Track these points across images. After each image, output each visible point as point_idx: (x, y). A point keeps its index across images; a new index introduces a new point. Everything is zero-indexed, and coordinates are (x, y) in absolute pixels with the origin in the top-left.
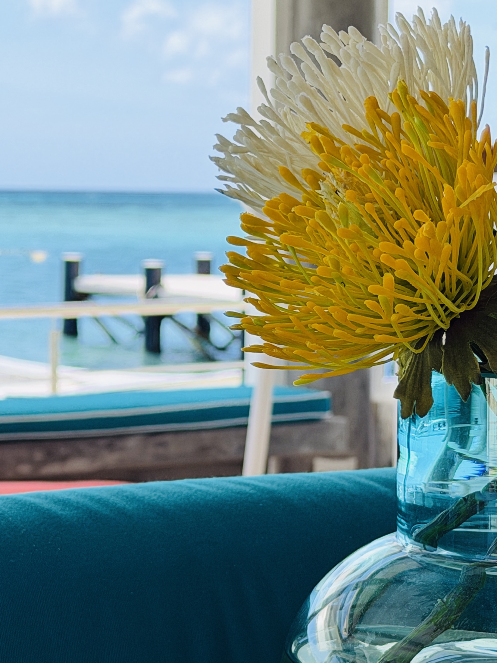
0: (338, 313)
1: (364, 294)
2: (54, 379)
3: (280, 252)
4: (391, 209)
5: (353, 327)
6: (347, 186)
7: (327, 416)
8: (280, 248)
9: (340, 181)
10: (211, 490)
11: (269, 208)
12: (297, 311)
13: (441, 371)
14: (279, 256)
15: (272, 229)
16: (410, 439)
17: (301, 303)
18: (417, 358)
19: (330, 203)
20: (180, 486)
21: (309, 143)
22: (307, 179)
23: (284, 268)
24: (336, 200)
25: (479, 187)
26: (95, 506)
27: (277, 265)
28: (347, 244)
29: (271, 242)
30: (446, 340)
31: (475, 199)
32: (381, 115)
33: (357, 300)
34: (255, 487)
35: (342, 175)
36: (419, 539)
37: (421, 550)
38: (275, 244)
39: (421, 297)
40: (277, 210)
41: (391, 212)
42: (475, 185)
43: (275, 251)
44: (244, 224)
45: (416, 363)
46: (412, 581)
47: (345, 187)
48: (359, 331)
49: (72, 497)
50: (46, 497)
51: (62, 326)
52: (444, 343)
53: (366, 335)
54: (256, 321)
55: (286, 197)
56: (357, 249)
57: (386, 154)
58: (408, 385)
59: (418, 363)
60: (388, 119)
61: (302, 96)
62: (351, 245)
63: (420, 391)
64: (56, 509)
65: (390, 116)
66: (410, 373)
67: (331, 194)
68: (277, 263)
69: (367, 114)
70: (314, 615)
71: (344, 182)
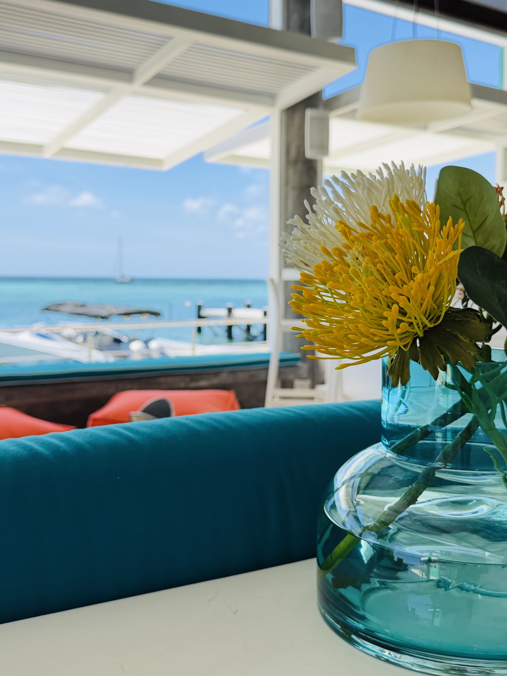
0: (364, 328)
1: (374, 317)
2: (193, 349)
3: (322, 293)
4: (390, 268)
5: (372, 337)
6: (363, 255)
7: (299, 364)
8: (321, 291)
9: (359, 252)
10: (274, 415)
11: (317, 269)
12: (334, 326)
13: (420, 362)
14: (321, 296)
15: (317, 281)
16: (390, 396)
17: (335, 322)
18: (401, 353)
19: (353, 265)
20: (258, 413)
21: (340, 231)
22: (336, 254)
23: (324, 302)
24: (357, 263)
25: (450, 253)
26: (216, 425)
27: (320, 301)
28: (367, 288)
29: (317, 288)
30: (420, 343)
31: (448, 260)
32: (380, 216)
33: (371, 320)
34: (295, 413)
35: (360, 249)
36: (394, 450)
37: (396, 457)
38: (319, 289)
39: (411, 318)
40: (321, 271)
41: (390, 269)
42: (447, 252)
43: (319, 293)
44: (302, 278)
45: (400, 356)
46: (397, 477)
47: (362, 255)
48: (376, 339)
49: (205, 420)
50: (192, 420)
51: (197, 329)
52: (418, 345)
53: (380, 341)
54: (313, 333)
55: (325, 263)
56: (373, 290)
57: (387, 236)
58: (396, 368)
59: (401, 355)
60: (383, 218)
61: (333, 206)
62: (369, 288)
63: (403, 371)
64: (197, 427)
65: (385, 216)
66: (397, 361)
67: (354, 260)
68: (320, 300)
69: (371, 215)
70: (337, 490)
71: (361, 252)
